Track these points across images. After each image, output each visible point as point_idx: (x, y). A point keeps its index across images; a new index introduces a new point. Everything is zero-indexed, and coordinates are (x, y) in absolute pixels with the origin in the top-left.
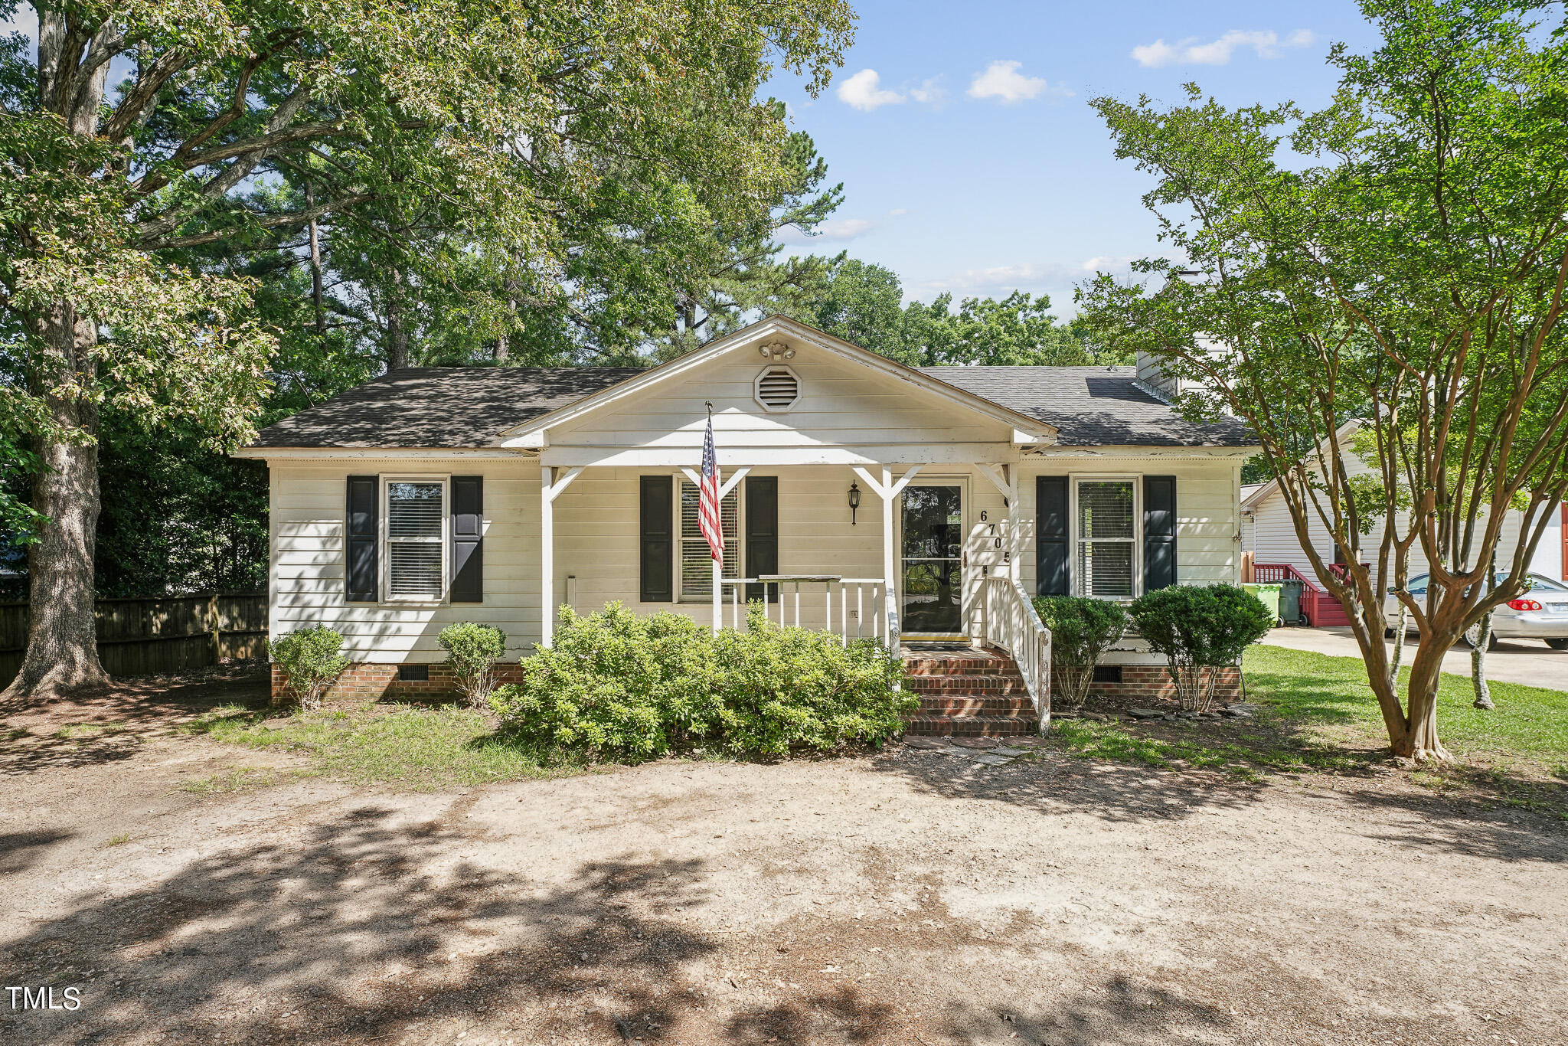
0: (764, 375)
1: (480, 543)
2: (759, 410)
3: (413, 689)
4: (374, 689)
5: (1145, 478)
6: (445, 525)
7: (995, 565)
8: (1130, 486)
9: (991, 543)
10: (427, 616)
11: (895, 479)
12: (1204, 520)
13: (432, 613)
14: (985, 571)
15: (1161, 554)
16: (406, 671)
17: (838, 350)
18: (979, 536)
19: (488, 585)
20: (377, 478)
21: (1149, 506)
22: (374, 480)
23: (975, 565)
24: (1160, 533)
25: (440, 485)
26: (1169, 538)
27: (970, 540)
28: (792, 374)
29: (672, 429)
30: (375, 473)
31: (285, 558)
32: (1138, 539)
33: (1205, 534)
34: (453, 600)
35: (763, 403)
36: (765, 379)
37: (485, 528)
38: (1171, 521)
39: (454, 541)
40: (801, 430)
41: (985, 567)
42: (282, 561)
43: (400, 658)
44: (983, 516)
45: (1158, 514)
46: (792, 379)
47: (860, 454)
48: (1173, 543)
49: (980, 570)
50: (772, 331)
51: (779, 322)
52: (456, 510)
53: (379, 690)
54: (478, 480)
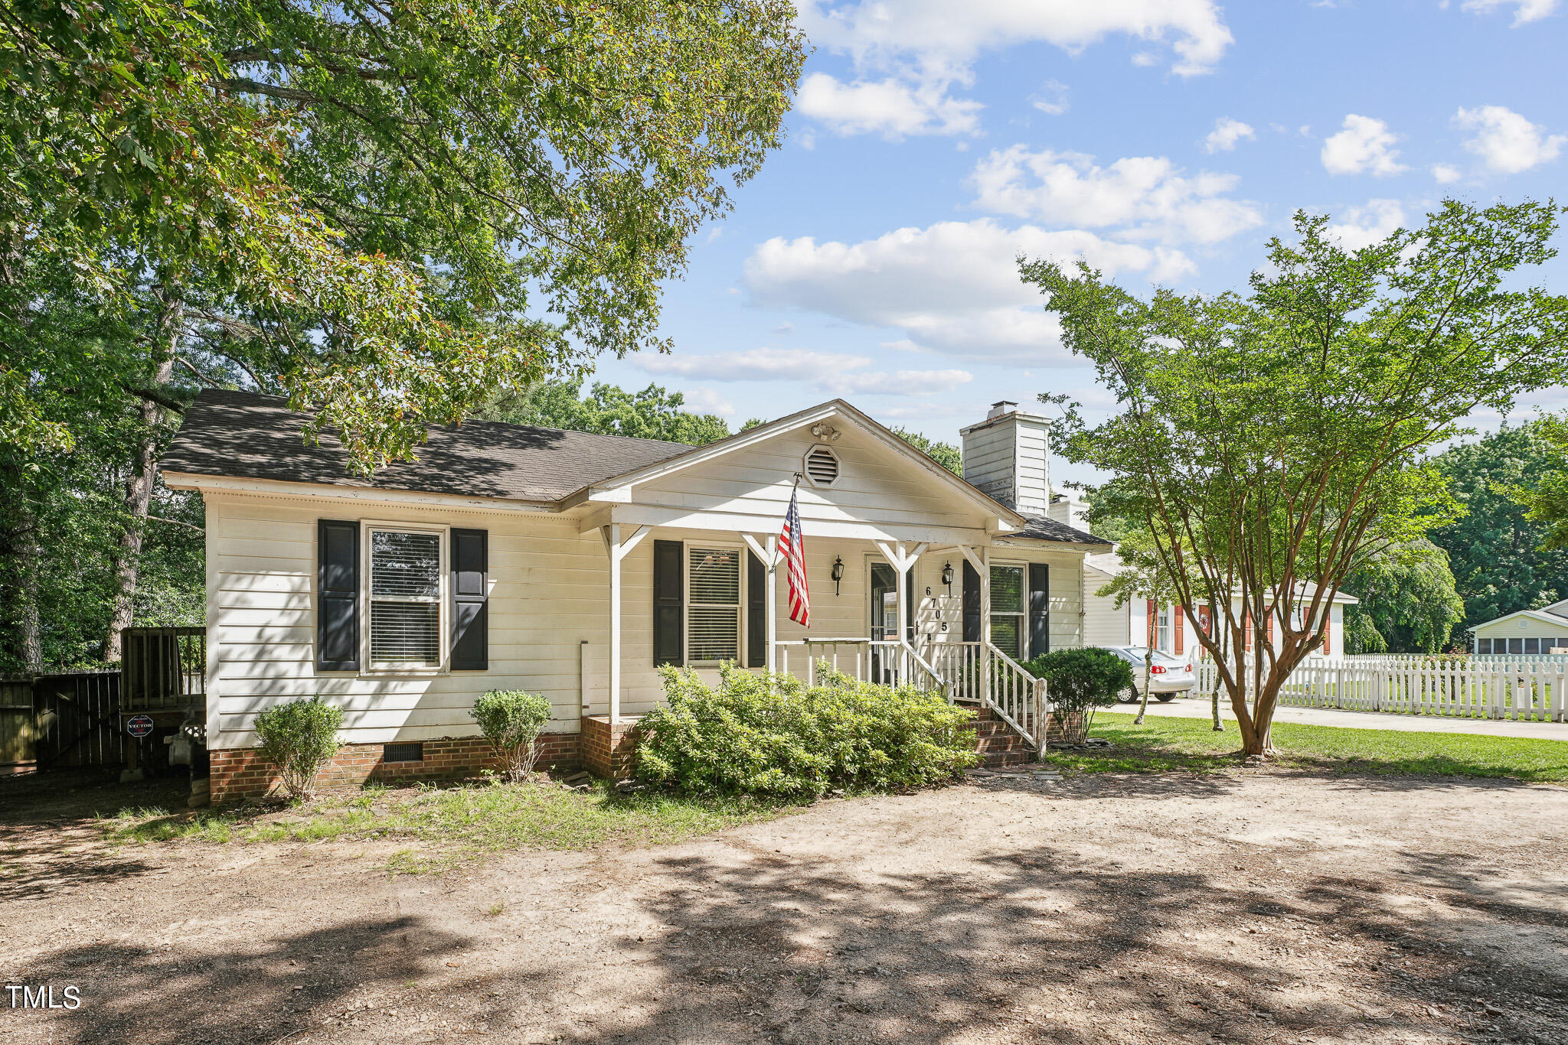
0: (811, 453)
1: (485, 605)
2: (808, 485)
3: (404, 772)
4: (354, 774)
5: (1030, 564)
6: (444, 583)
7: (936, 633)
8: (1021, 569)
9: (934, 615)
10: (423, 686)
11: (908, 555)
12: (1064, 599)
13: (428, 683)
14: (929, 639)
15: (1040, 625)
16: (393, 751)
17: (882, 438)
18: (925, 608)
19: (493, 652)
20: (358, 523)
21: (1032, 589)
22: (355, 526)
23: (923, 633)
24: (1039, 607)
25: (437, 538)
26: (1045, 613)
27: (920, 611)
28: (833, 454)
29: (736, 494)
30: (354, 518)
31: (232, 617)
32: (1026, 614)
33: (1064, 611)
34: (453, 668)
35: (812, 478)
36: (812, 457)
37: (490, 587)
38: (1045, 600)
39: (455, 603)
40: (840, 506)
41: (929, 635)
42: (224, 621)
43: (390, 736)
44: (928, 592)
45: (1039, 593)
46: (832, 459)
47: (885, 531)
48: (1047, 616)
49: (926, 636)
50: (833, 413)
51: (839, 406)
52: (457, 566)
53: (361, 776)
54: (483, 535)
